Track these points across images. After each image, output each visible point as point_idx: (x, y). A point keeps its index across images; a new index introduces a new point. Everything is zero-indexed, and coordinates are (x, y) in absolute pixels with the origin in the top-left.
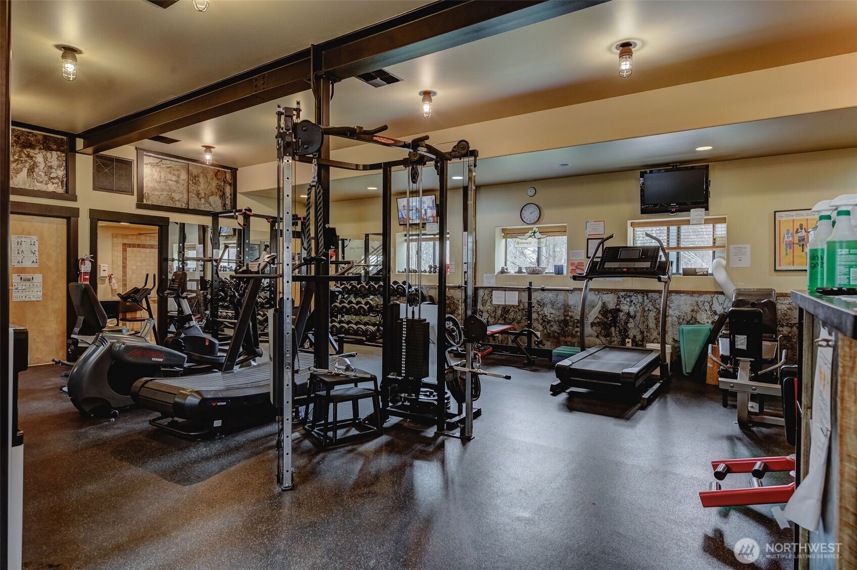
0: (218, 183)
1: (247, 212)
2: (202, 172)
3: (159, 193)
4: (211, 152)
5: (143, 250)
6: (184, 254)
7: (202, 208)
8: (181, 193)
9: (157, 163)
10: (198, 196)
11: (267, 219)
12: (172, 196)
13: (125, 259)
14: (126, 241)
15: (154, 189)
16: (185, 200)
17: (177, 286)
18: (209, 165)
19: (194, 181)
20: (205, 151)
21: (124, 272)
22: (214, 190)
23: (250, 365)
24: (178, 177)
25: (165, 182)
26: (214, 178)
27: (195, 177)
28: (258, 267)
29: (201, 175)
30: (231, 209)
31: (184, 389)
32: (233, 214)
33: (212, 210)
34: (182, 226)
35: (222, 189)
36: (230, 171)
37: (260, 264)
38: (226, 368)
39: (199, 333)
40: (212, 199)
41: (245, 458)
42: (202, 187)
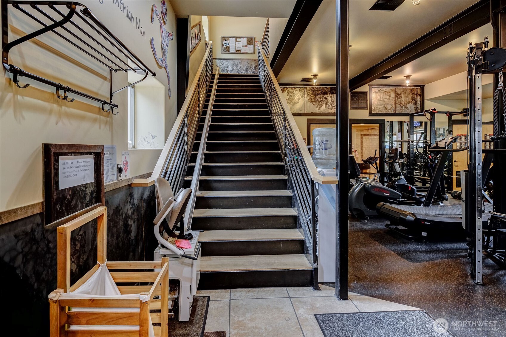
0: (412, 96)
1: (433, 111)
2: (403, 91)
3: (380, 107)
4: (409, 79)
5: (370, 137)
6: (392, 139)
7: (403, 112)
8: (392, 105)
9: (379, 91)
10: (401, 105)
11: (446, 114)
12: (386, 107)
13: (362, 142)
14: (362, 133)
15: (377, 105)
16: (393, 108)
17: (393, 156)
18: (408, 87)
19: (398, 97)
20: (406, 79)
21: (362, 149)
22: (410, 100)
23: (439, 204)
24: (390, 96)
25: (383, 100)
26: (410, 93)
27: (399, 94)
28: (445, 145)
29: (403, 93)
30: (422, 111)
31: (405, 211)
32: (423, 113)
33: (409, 112)
34: (392, 123)
35: (415, 99)
36: (420, 87)
37: (446, 143)
38: (427, 204)
39: (405, 182)
40: (409, 106)
41: (445, 258)
42: (403, 99)
